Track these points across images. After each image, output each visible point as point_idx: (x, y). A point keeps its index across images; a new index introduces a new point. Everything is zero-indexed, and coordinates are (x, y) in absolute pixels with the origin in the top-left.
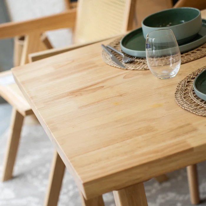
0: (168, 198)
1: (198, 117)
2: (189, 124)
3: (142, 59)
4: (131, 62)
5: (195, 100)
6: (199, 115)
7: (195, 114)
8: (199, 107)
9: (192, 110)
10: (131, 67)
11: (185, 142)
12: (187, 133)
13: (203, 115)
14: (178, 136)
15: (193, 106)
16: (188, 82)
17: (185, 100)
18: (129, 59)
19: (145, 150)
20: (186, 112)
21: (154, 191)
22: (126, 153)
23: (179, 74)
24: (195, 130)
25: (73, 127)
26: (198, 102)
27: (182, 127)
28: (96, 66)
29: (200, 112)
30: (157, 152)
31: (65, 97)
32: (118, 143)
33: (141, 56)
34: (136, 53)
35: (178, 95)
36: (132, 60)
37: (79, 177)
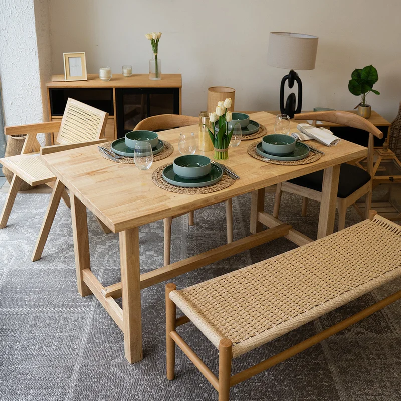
0: (113, 243)
1: (169, 192)
2: (165, 196)
3: (132, 158)
4: (120, 159)
5: (164, 183)
7: (167, 191)
8: (168, 187)
9: (165, 188)
10: (120, 161)
12: (165, 200)
14: (161, 201)
15: (165, 186)
16: (158, 173)
17: (159, 183)
18: (118, 157)
20: (162, 189)
21: (103, 238)
22: (134, 209)
23: (151, 168)
24: (169, 199)
26: (166, 184)
27: (161, 197)
28: (98, 159)
33: (126, 155)
34: (123, 154)
35: (154, 180)
36: (120, 157)
37: (111, 221)
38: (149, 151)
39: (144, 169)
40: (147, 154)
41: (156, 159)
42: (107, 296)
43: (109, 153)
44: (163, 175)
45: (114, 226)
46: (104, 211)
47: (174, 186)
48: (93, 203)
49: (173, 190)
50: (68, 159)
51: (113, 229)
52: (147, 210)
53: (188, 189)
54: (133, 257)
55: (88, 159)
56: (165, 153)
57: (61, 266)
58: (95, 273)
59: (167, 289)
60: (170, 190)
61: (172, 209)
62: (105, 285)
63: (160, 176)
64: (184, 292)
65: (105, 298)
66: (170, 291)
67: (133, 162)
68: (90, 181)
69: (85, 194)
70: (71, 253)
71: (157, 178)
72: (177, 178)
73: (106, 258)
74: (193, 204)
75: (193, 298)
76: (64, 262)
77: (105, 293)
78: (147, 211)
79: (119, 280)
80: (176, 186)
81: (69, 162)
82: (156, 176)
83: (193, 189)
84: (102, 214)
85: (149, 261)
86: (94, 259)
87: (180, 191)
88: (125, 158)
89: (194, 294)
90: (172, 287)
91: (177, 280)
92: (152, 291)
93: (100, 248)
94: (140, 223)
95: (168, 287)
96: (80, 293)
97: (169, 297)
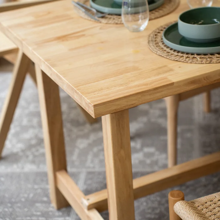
1: (171, 61)
2: (165, 66)
4: (103, 17)
5: (165, 48)
6: (172, 60)
7: (169, 59)
8: (170, 54)
9: (166, 56)
10: (103, 21)
11: (166, 78)
12: (166, 72)
13: (175, 60)
14: (160, 73)
15: (165, 53)
16: (156, 35)
17: (157, 48)
18: (101, 15)
19: (136, 83)
20: (161, 57)
22: (121, 85)
23: (146, 29)
24: (171, 70)
25: (70, 65)
26: (168, 50)
27: (160, 68)
28: (72, 18)
29: (173, 57)
30: (146, 84)
31: (52, 41)
32: (112, 77)
33: (111, 12)
34: (106, 10)
35: (151, 44)
36: (103, 15)
37: (88, 101)
38: (143, 4)
39: (137, 30)
40: (140, 9)
41: (153, 16)
42: (90, 208)
43: (87, 10)
44: (164, 38)
45: (93, 108)
46: (79, 88)
47: (178, 52)
48: (64, 77)
49: (177, 58)
50: (30, 19)
51: (92, 113)
52: (138, 86)
53: (199, 56)
54: (122, 152)
55: (58, 18)
56: (168, 8)
57: (29, 168)
58: (74, 176)
59: (171, 198)
60: (173, 58)
61: (175, 85)
62: (87, 192)
63: (159, 39)
64: (196, 205)
65: (86, 210)
66: (175, 202)
67: (121, 21)
68: (61, 48)
69: (54, 65)
70: (41, 151)
71: (155, 43)
72: (184, 41)
73: (90, 157)
74: (206, 77)
75: (210, 213)
76: (33, 162)
77: (86, 203)
78: (140, 88)
79: (104, 186)
80: (183, 53)
81: (31, 23)
82: (153, 39)
83: (207, 56)
84: (76, 92)
85: (148, 161)
86: (72, 158)
87: (187, 59)
88: (110, 16)
89: (211, 208)
90: (178, 196)
91: (188, 187)
92: (153, 202)
93: (82, 144)
94: (129, 103)
95: (173, 196)
96: (54, 205)
97: (174, 211)
